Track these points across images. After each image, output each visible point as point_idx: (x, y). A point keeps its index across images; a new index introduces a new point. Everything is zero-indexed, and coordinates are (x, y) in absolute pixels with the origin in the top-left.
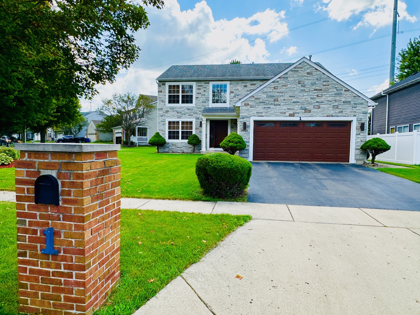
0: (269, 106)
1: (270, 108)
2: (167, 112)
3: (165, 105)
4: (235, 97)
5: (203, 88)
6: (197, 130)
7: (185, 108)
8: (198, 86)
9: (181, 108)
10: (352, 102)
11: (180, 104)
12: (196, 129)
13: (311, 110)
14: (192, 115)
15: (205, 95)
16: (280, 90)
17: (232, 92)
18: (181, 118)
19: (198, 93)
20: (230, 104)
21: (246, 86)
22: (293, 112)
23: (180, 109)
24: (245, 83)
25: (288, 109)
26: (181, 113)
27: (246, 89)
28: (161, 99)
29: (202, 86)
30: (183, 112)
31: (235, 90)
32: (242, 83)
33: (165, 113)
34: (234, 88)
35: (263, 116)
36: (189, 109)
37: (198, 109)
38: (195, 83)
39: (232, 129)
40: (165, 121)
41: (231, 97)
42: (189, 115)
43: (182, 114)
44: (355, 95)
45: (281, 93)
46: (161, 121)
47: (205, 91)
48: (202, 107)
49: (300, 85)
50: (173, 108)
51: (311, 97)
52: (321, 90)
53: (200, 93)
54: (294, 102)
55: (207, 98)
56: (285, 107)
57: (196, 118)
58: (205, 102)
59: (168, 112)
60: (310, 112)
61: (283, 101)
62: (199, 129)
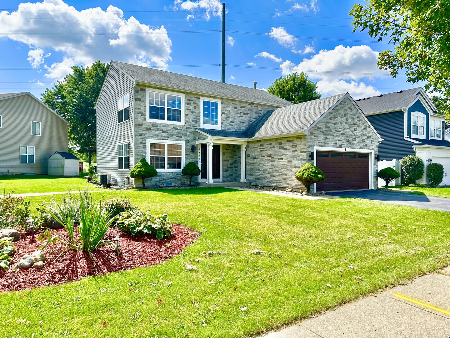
0: (326, 136)
1: (327, 138)
2: (148, 129)
3: (145, 119)
4: (226, 118)
5: (193, 103)
6: (187, 156)
7: (172, 127)
8: (188, 100)
9: (167, 125)
10: (371, 137)
11: (166, 121)
12: (185, 155)
13: (351, 142)
14: (182, 137)
15: (195, 113)
16: (334, 121)
17: (223, 113)
18: (167, 140)
19: (187, 109)
20: (222, 126)
21: (236, 108)
22: (342, 143)
23: (165, 128)
24: (235, 104)
25: (338, 140)
26: (167, 132)
27: (236, 111)
28: (139, 110)
29: (192, 101)
30: (170, 132)
31: (226, 110)
32: (233, 104)
33: (145, 131)
34: (226, 109)
35: (322, 146)
36: (177, 129)
37: (188, 130)
38: (183, 95)
39: (224, 156)
40: (146, 143)
41: (223, 119)
42: (177, 137)
43: (168, 135)
44: (373, 131)
45: (334, 124)
46: (140, 143)
47: (195, 107)
48: (193, 127)
49: (345, 119)
50: (156, 125)
51: (351, 130)
52: (356, 124)
53: (190, 110)
54: (342, 134)
55: (198, 116)
56: (336, 139)
57: (185, 141)
58: (196, 121)
59: (150, 129)
60: (351, 144)
61: (335, 132)
62: (189, 155)
